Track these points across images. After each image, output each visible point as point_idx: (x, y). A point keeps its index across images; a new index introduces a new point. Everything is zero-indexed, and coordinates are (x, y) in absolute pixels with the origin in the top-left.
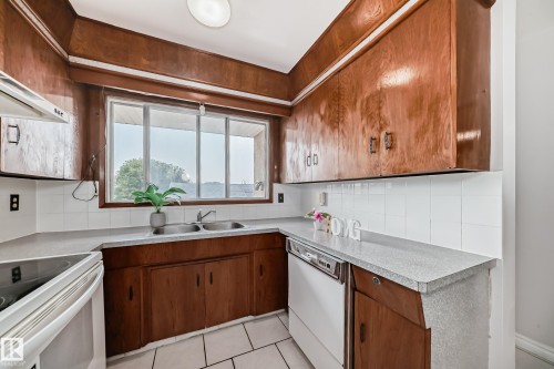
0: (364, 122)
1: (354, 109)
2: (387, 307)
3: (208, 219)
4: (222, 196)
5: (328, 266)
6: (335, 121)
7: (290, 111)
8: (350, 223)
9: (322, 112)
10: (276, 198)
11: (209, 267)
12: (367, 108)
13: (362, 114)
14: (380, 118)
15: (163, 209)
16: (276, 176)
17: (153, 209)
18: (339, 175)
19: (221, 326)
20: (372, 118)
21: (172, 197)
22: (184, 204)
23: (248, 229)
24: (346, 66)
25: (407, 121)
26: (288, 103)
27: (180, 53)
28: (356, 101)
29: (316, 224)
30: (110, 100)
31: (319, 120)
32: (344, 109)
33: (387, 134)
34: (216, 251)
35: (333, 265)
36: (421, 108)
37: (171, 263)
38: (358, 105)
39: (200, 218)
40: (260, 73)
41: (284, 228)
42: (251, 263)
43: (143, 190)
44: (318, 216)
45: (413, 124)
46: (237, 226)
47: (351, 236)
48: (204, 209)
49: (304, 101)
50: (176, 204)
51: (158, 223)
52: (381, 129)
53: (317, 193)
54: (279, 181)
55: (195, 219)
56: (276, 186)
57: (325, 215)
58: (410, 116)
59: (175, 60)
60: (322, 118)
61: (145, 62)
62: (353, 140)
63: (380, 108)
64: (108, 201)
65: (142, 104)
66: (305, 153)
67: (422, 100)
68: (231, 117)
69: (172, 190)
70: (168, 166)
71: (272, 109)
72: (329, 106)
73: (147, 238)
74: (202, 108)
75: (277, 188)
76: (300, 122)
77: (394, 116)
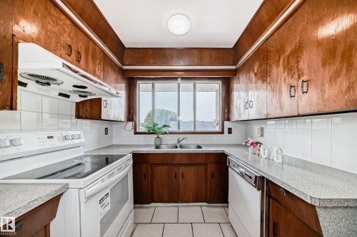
0: (286, 74)
1: (278, 66)
2: (293, 214)
3: (183, 142)
4: (192, 129)
5: (251, 177)
6: (264, 76)
7: (235, 72)
8: (275, 149)
9: (256, 71)
10: (226, 131)
11: (182, 169)
12: (288, 63)
13: (284, 68)
14: (298, 70)
15: (160, 136)
16: (226, 116)
17: (156, 136)
18: (267, 115)
19: (189, 204)
20: (291, 70)
21: (164, 130)
22: (170, 133)
23: (205, 149)
24: (272, 34)
25: (321, 69)
26: (234, 67)
27: (168, 52)
28: (279, 59)
29: (251, 149)
30: (138, 82)
31: (254, 76)
32: (271, 66)
33: (303, 81)
34: (185, 161)
35: (253, 177)
36: (334, 57)
37: (162, 164)
38: (281, 62)
39: (179, 142)
40: (213, 52)
41: (227, 150)
42: (206, 170)
43: (151, 125)
44: (252, 144)
45: (327, 71)
46: (200, 147)
47: (275, 159)
48: (181, 137)
49: (244, 65)
50: (166, 133)
51: (158, 143)
52: (299, 78)
53: (256, 128)
54: (228, 119)
55: (176, 142)
56: (226, 123)
57: (257, 143)
58: (324, 64)
59: (165, 56)
60: (256, 75)
61: (151, 61)
62: (277, 88)
63: (298, 62)
64: (137, 131)
65: (151, 82)
66: (244, 100)
67: (335, 50)
68: (197, 82)
69: (165, 126)
70: (170, 112)
71: (222, 73)
72: (260, 65)
73: (152, 150)
74: (179, 79)
75: (227, 125)
76: (241, 79)
77: (309, 67)
